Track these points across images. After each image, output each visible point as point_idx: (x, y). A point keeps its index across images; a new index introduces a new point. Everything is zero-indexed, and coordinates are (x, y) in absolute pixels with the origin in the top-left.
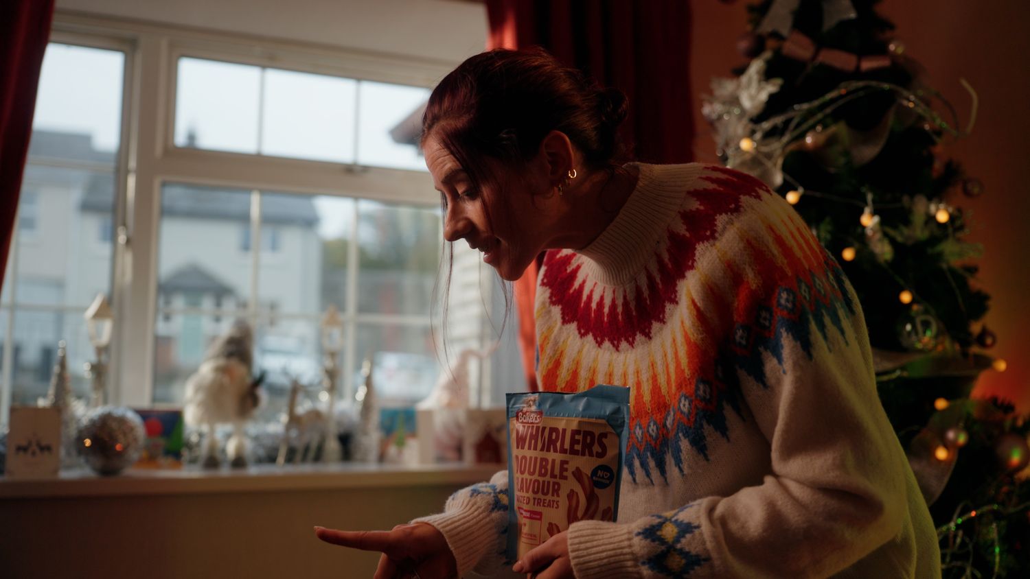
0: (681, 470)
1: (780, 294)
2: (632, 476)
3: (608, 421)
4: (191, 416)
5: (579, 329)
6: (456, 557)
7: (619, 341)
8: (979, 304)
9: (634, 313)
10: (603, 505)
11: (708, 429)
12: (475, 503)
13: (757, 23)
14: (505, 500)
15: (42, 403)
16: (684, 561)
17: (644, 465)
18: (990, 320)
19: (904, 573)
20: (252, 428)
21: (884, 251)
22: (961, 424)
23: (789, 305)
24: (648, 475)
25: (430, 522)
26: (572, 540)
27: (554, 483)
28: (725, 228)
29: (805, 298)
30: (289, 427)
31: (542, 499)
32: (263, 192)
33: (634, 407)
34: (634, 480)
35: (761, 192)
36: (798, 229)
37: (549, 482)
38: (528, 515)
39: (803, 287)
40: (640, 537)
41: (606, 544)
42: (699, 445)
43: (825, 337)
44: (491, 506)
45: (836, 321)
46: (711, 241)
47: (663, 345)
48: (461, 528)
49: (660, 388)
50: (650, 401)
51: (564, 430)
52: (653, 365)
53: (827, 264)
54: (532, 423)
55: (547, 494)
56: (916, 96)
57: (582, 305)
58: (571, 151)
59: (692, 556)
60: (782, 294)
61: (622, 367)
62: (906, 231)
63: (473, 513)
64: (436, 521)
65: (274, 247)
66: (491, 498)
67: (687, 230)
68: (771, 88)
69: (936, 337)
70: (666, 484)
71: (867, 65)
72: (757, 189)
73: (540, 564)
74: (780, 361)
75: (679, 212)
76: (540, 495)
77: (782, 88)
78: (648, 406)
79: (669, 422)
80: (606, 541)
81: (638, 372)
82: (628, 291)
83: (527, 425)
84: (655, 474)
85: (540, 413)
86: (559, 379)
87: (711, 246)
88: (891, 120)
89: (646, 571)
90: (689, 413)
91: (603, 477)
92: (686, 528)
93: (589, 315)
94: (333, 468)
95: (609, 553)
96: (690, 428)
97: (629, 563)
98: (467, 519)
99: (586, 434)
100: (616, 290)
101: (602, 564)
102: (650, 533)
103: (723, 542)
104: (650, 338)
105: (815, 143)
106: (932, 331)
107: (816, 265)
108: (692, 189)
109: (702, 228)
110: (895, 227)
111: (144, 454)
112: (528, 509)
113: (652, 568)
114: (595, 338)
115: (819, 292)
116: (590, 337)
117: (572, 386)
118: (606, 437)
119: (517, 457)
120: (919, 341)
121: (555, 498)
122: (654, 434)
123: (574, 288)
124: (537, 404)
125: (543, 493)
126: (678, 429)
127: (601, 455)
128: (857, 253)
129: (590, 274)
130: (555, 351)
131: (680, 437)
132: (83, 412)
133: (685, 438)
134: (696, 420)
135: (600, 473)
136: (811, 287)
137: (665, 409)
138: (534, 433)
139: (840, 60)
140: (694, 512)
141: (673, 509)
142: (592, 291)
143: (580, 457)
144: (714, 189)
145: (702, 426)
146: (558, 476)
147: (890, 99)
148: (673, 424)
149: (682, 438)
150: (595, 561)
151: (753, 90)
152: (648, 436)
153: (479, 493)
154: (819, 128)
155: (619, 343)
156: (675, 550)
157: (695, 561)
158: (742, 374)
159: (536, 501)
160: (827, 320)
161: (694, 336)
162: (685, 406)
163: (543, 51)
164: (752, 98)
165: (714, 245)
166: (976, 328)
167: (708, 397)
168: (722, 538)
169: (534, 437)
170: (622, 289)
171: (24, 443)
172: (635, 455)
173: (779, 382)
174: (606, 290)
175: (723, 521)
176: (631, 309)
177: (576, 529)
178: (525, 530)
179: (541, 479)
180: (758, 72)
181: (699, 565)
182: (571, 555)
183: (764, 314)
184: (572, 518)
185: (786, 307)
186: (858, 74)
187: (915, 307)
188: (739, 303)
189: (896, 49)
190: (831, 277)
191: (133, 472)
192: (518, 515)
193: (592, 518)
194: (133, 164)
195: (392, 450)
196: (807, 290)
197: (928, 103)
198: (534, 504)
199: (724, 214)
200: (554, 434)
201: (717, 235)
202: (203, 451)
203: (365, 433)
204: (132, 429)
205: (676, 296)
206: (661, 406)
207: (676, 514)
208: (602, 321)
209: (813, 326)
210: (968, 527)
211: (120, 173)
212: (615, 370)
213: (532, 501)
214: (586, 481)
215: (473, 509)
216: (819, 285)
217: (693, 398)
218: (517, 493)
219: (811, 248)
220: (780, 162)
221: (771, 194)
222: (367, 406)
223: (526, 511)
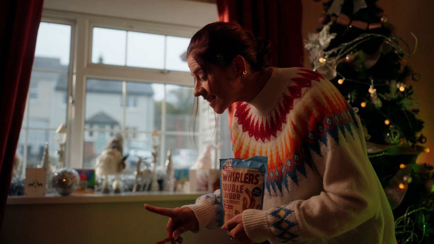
0: (288, 189)
1: (326, 119)
2: (269, 192)
3: (259, 170)
4: (98, 172)
5: (249, 134)
6: (199, 221)
7: (264, 138)
8: (419, 125)
9: (270, 127)
10: (257, 203)
11: (298, 173)
12: (208, 201)
13: (327, 10)
14: (219, 200)
15: (39, 167)
16: (287, 225)
17: (274, 188)
18: (424, 132)
19: (379, 232)
20: (123, 177)
21: (378, 103)
22: (409, 174)
23: (330, 124)
24: (275, 192)
25: (189, 207)
26: (244, 217)
27: (238, 195)
28: (305, 93)
29: (337, 121)
30: (137, 176)
31: (233, 201)
32: (127, 82)
33: (270, 164)
34: (270, 194)
35: (320, 79)
36: (335, 94)
37: (236, 194)
38: (227, 207)
39: (336, 116)
40: (271, 215)
41: (257, 218)
42: (295, 179)
43: (345, 136)
44: (214, 202)
45: (350, 130)
46: (299, 98)
47: (281, 140)
48: (201, 210)
49: (280, 157)
50: (276, 162)
51: (242, 174)
52: (277, 148)
53: (348, 108)
54: (230, 171)
55: (235, 199)
56: (392, 39)
57: (251, 124)
58: (245, 63)
59: (291, 223)
60: (327, 119)
61: (265, 149)
62: (388, 95)
63: (207, 205)
64: (191, 207)
65: (135, 105)
66: (214, 200)
67: (290, 94)
68: (332, 37)
69: (400, 138)
70: (282, 195)
71: (371, 27)
72: (319, 77)
73: (232, 226)
74: (326, 146)
75: (288, 87)
76: (232, 199)
77: (336, 37)
78: (275, 164)
79: (283, 171)
80: (257, 217)
81: (271, 151)
82: (268, 118)
83: (227, 172)
84: (278, 191)
85: (233, 167)
86: (241, 154)
87: (299, 100)
88: (381, 49)
89: (273, 229)
90: (291, 166)
91: (257, 192)
92: (289, 212)
93: (253, 128)
94: (155, 193)
95: (258, 222)
96: (291, 172)
97: (266, 226)
98: (204, 207)
99: (251, 175)
100: (263, 118)
101: (256, 226)
102: (275, 214)
103: (303, 218)
104: (276, 137)
105: (349, 59)
106: (397, 136)
107: (342, 108)
108: (293, 78)
109: (296, 93)
110: (383, 94)
111: (79, 187)
112: (227, 204)
113: (275, 227)
114: (255, 138)
115: (343, 118)
116: (253, 137)
117: (246, 156)
118: (258, 176)
119: (224, 184)
120: (392, 140)
121: (238, 200)
122: (277, 175)
123: (247, 118)
124: (232, 163)
125: (234, 199)
126: (286, 173)
127: (256, 183)
128: (367, 104)
129: (253, 112)
130: (240, 143)
131: (287, 176)
132: (55, 170)
133: (289, 176)
134: (293, 169)
135: (256, 190)
136: (339, 116)
137: (282, 165)
138: (230, 175)
139: (361, 25)
140: (292, 206)
141: (284, 204)
142: (254, 119)
143: (248, 184)
144: (301, 78)
145: (295, 172)
146: (239, 192)
147: (381, 41)
148: (285, 171)
149: (288, 177)
150: (253, 225)
151: (325, 38)
152: (275, 176)
153: (209, 197)
154: (352, 53)
155: (264, 139)
156: (284, 220)
157: (292, 225)
158: (312, 151)
159: (231, 201)
160: (346, 130)
161: (293, 136)
162: (289, 164)
163: (237, 23)
164: (324, 41)
165: (301, 100)
166: (418, 135)
167: (298, 160)
168: (303, 216)
169: (230, 176)
170: (265, 118)
171: (32, 183)
172: (270, 184)
173: (326, 154)
174: (259, 118)
175: (304, 209)
176: (269, 125)
177: (245, 212)
178: (226, 213)
179: (233, 193)
180: (326, 30)
181: (294, 226)
182: (244, 222)
183: (320, 127)
184: (245, 208)
185: (329, 124)
186: (368, 31)
187: (391, 126)
188: (310, 123)
189: (384, 20)
190: (348, 113)
191: (74, 194)
192: (224, 207)
193: (252, 208)
194: (75, 71)
195: (179, 186)
196: (337, 118)
197: (397, 43)
198: (230, 203)
199: (305, 88)
200: (238, 175)
201: (302, 96)
202: (103, 186)
203: (169, 179)
204: (74, 177)
205: (286, 120)
206: (280, 164)
207: (285, 207)
208: (258, 131)
209: (340, 132)
210: (412, 216)
211: (70, 74)
212: (263, 150)
213: (229, 202)
214: (250, 194)
215: (207, 203)
216: (343, 116)
217: (292, 160)
218: (223, 198)
219: (340, 101)
220: (335, 67)
221: (324, 80)
222: (169, 168)
223: (227, 205)
